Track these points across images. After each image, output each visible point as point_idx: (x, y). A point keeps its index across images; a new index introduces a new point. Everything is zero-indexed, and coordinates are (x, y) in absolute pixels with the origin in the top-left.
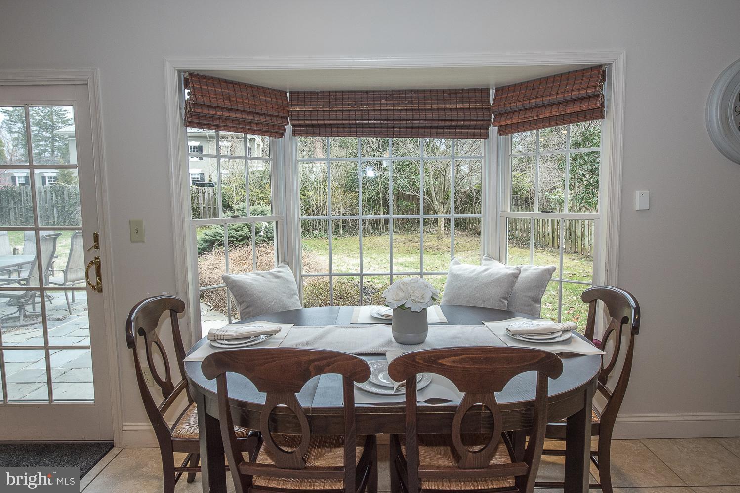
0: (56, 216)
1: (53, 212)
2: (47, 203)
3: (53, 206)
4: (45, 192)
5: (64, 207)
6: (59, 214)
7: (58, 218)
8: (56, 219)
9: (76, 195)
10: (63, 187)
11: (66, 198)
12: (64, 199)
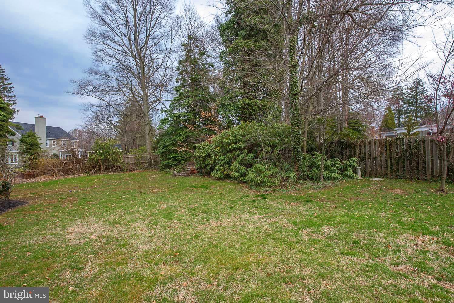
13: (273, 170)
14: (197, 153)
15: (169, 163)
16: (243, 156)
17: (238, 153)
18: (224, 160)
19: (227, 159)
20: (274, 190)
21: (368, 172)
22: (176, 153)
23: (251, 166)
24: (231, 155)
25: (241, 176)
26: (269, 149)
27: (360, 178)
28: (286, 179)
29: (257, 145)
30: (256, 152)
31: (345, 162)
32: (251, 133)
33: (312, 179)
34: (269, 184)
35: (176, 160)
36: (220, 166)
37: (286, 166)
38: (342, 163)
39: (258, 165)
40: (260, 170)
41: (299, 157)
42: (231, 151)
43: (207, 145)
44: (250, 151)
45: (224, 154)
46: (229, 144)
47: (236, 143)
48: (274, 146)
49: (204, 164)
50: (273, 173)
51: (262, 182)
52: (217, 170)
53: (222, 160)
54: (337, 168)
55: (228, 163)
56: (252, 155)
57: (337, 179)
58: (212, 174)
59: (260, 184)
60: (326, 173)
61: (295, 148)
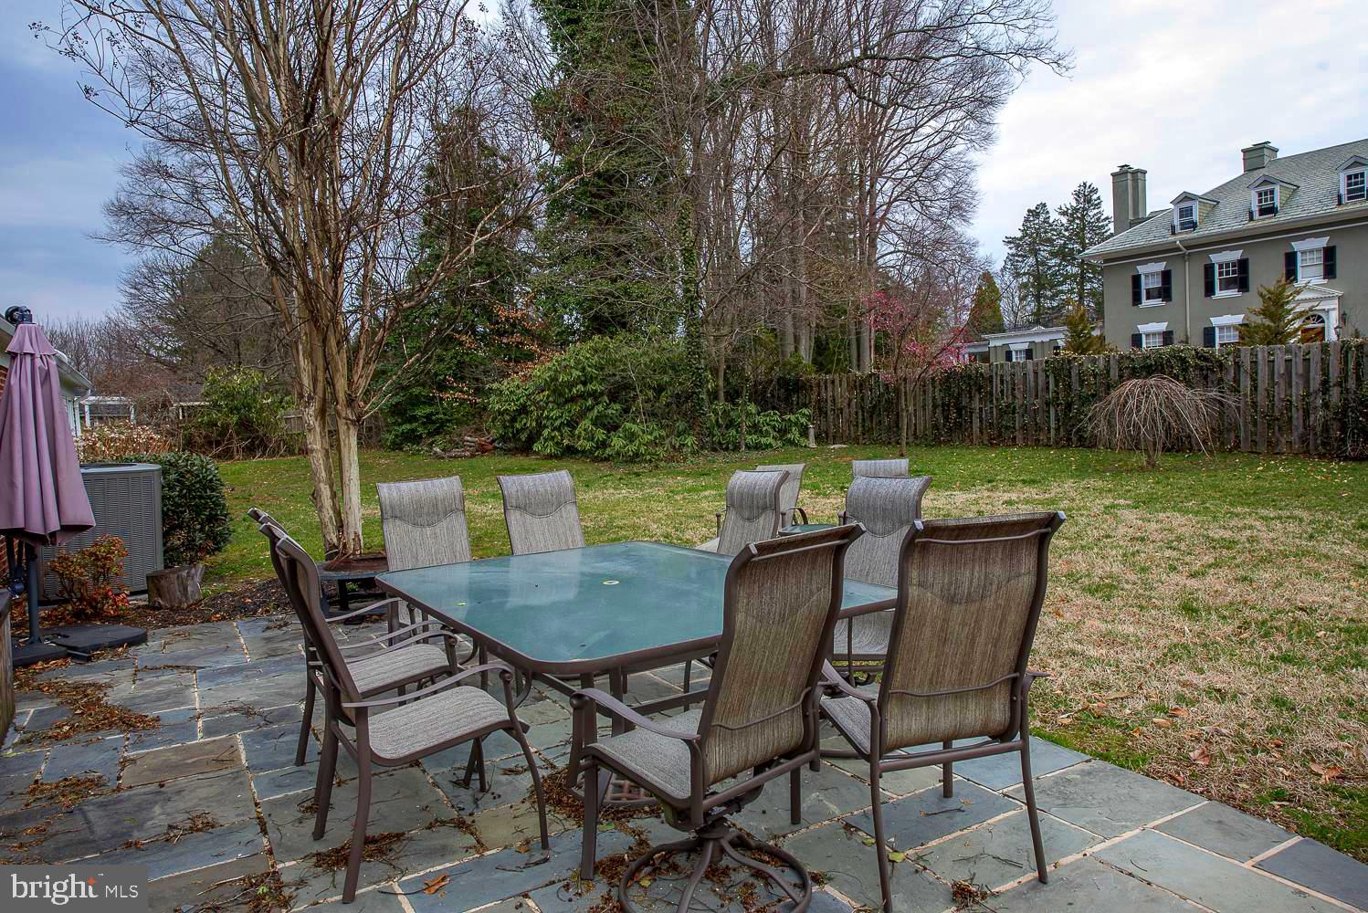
0: (1053, 425)
1: (1049, 417)
2: (1037, 396)
3: (1048, 404)
4: (1036, 373)
5: (1069, 406)
6: (1058, 420)
7: (1057, 430)
8: (1053, 432)
9: (1095, 376)
10: (1069, 361)
11: (1076, 386)
12: (1070, 387)
13: (656, 434)
14: (495, 404)
15: (413, 431)
16: (600, 408)
17: (590, 402)
18: (561, 417)
19: (566, 416)
20: (657, 467)
21: (831, 435)
22: (431, 405)
23: (616, 428)
24: (576, 408)
25: (597, 448)
26: (651, 394)
27: (813, 445)
28: (678, 449)
29: (627, 386)
30: (626, 401)
31: (787, 417)
32: (614, 362)
33: (727, 449)
34: (648, 457)
35: (433, 422)
36: (553, 430)
37: (681, 425)
38: (783, 420)
39: (628, 425)
40: (633, 434)
41: (701, 409)
42: (572, 400)
43: (518, 387)
44: (614, 397)
45: (559, 406)
46: (571, 385)
47: (584, 384)
48: (660, 389)
49: (513, 427)
50: (656, 438)
51: (637, 455)
52: (546, 440)
53: (556, 419)
54: (774, 427)
55: (569, 424)
56: (617, 406)
57: (772, 447)
58: (537, 447)
59: (635, 458)
60: (752, 439)
61: (695, 393)
